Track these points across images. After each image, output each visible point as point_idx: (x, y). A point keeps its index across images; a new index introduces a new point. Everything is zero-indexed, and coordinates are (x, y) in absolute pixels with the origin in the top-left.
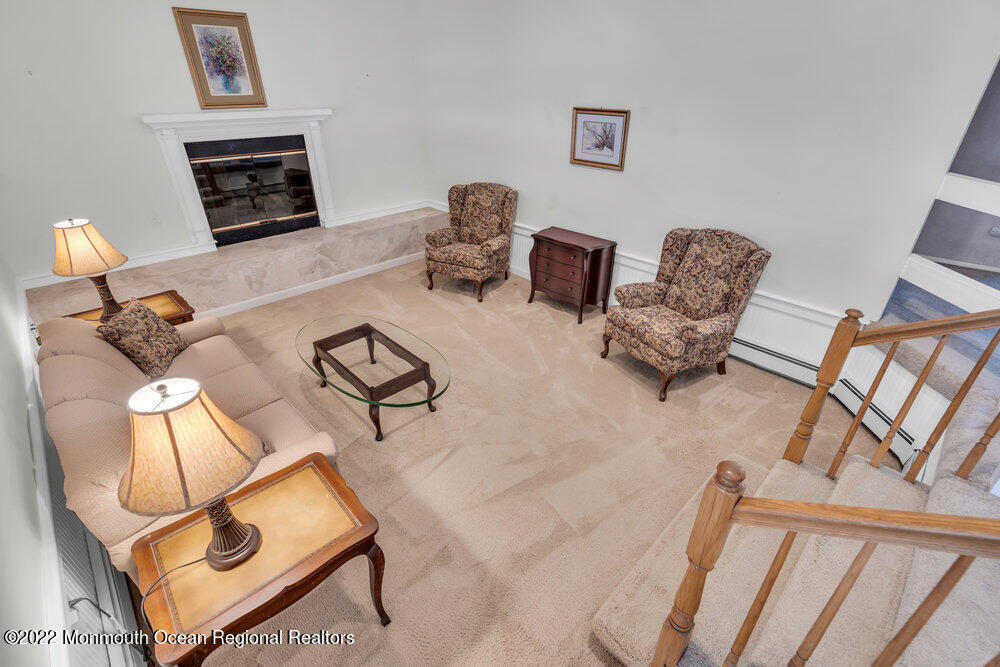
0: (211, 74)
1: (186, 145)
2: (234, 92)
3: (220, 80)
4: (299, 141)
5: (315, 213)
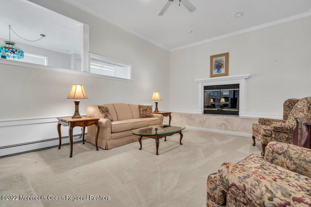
0: (215, 69)
1: (205, 87)
2: (219, 73)
3: (217, 70)
4: (237, 86)
5: (238, 110)
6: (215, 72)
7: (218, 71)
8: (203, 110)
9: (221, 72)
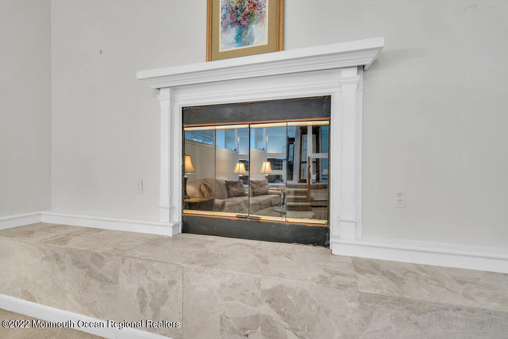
0: (225, 28)
1: (185, 110)
2: (245, 44)
3: (233, 31)
4: (322, 105)
5: (324, 222)
6: (227, 39)
7: (238, 39)
8: (178, 219)
9: (251, 39)
